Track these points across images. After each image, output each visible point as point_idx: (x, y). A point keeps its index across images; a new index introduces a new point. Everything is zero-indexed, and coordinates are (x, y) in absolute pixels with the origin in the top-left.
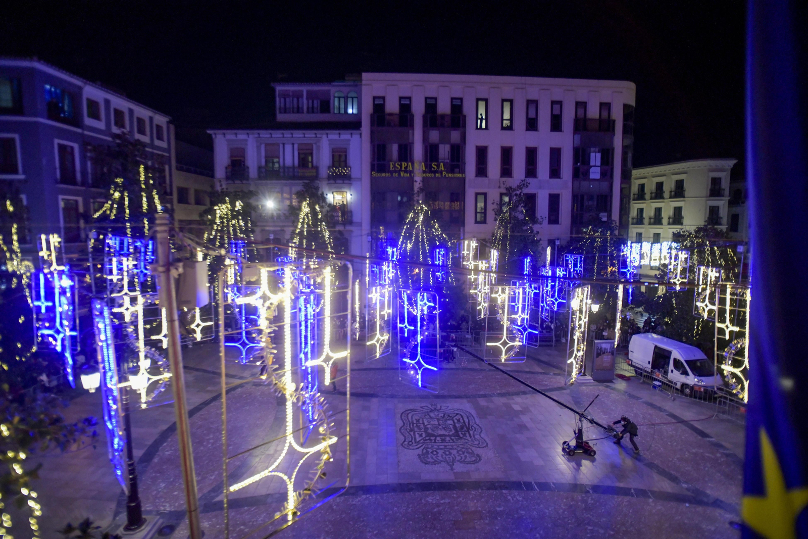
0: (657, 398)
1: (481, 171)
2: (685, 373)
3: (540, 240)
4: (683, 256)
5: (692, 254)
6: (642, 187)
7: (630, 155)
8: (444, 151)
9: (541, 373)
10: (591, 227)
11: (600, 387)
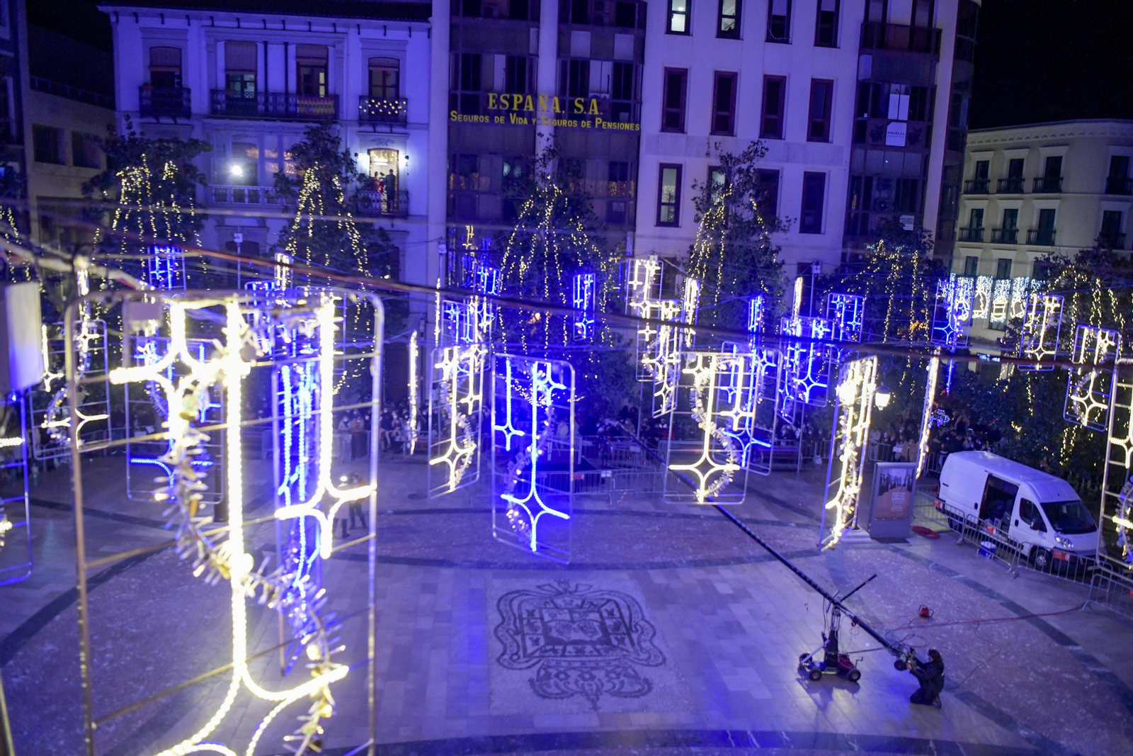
0: (986, 573)
1: (674, 120)
2: (1040, 527)
3: (783, 263)
4: (1051, 305)
5: (1069, 301)
6: (983, 167)
7: (965, 103)
8: (600, 75)
9: (773, 523)
10: (882, 241)
11: (883, 552)
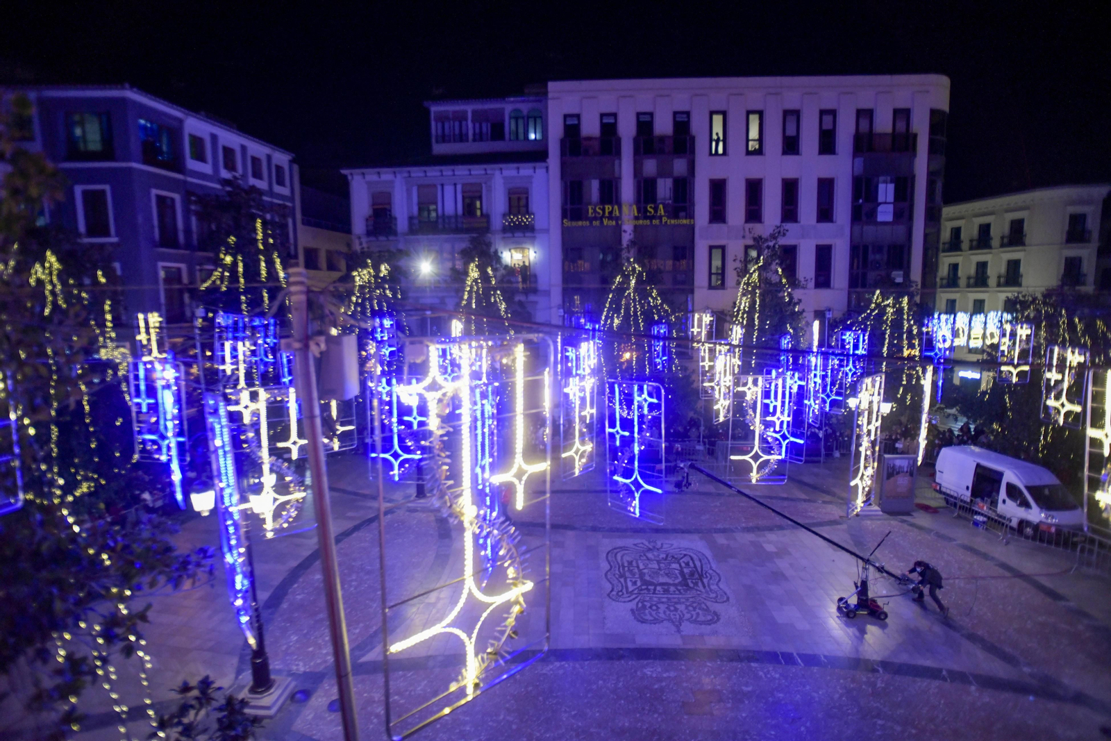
0: (980, 541)
1: (718, 214)
2: (1025, 504)
3: (804, 311)
4: (1024, 331)
5: (1038, 328)
6: (956, 232)
7: (939, 186)
8: (664, 188)
9: (805, 500)
10: (878, 292)
11: (892, 522)
